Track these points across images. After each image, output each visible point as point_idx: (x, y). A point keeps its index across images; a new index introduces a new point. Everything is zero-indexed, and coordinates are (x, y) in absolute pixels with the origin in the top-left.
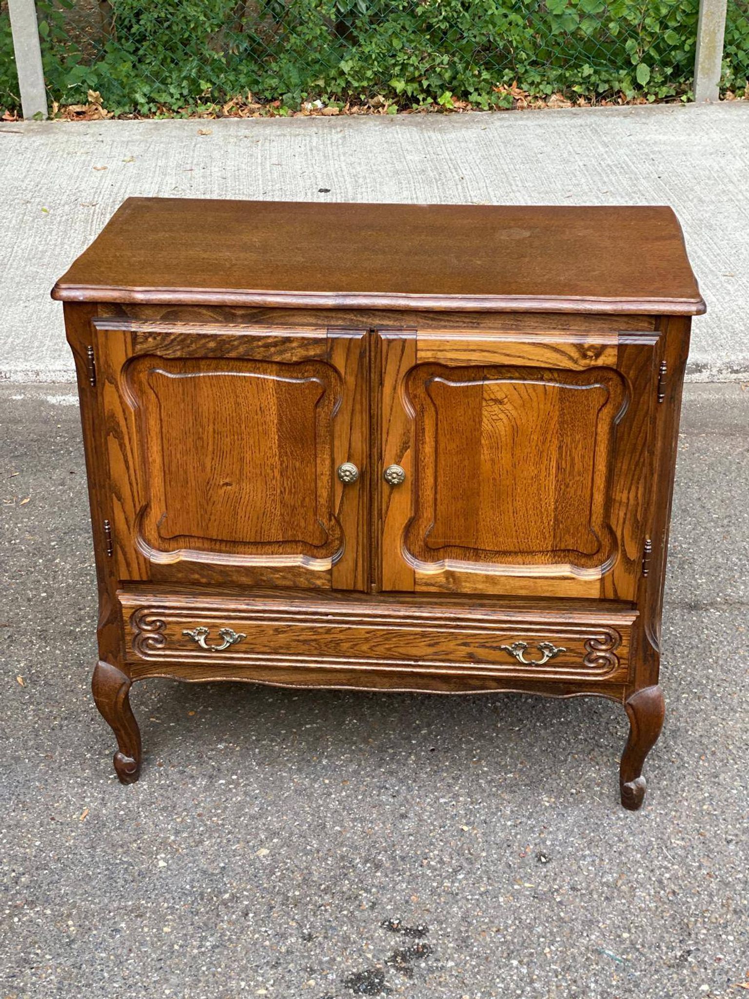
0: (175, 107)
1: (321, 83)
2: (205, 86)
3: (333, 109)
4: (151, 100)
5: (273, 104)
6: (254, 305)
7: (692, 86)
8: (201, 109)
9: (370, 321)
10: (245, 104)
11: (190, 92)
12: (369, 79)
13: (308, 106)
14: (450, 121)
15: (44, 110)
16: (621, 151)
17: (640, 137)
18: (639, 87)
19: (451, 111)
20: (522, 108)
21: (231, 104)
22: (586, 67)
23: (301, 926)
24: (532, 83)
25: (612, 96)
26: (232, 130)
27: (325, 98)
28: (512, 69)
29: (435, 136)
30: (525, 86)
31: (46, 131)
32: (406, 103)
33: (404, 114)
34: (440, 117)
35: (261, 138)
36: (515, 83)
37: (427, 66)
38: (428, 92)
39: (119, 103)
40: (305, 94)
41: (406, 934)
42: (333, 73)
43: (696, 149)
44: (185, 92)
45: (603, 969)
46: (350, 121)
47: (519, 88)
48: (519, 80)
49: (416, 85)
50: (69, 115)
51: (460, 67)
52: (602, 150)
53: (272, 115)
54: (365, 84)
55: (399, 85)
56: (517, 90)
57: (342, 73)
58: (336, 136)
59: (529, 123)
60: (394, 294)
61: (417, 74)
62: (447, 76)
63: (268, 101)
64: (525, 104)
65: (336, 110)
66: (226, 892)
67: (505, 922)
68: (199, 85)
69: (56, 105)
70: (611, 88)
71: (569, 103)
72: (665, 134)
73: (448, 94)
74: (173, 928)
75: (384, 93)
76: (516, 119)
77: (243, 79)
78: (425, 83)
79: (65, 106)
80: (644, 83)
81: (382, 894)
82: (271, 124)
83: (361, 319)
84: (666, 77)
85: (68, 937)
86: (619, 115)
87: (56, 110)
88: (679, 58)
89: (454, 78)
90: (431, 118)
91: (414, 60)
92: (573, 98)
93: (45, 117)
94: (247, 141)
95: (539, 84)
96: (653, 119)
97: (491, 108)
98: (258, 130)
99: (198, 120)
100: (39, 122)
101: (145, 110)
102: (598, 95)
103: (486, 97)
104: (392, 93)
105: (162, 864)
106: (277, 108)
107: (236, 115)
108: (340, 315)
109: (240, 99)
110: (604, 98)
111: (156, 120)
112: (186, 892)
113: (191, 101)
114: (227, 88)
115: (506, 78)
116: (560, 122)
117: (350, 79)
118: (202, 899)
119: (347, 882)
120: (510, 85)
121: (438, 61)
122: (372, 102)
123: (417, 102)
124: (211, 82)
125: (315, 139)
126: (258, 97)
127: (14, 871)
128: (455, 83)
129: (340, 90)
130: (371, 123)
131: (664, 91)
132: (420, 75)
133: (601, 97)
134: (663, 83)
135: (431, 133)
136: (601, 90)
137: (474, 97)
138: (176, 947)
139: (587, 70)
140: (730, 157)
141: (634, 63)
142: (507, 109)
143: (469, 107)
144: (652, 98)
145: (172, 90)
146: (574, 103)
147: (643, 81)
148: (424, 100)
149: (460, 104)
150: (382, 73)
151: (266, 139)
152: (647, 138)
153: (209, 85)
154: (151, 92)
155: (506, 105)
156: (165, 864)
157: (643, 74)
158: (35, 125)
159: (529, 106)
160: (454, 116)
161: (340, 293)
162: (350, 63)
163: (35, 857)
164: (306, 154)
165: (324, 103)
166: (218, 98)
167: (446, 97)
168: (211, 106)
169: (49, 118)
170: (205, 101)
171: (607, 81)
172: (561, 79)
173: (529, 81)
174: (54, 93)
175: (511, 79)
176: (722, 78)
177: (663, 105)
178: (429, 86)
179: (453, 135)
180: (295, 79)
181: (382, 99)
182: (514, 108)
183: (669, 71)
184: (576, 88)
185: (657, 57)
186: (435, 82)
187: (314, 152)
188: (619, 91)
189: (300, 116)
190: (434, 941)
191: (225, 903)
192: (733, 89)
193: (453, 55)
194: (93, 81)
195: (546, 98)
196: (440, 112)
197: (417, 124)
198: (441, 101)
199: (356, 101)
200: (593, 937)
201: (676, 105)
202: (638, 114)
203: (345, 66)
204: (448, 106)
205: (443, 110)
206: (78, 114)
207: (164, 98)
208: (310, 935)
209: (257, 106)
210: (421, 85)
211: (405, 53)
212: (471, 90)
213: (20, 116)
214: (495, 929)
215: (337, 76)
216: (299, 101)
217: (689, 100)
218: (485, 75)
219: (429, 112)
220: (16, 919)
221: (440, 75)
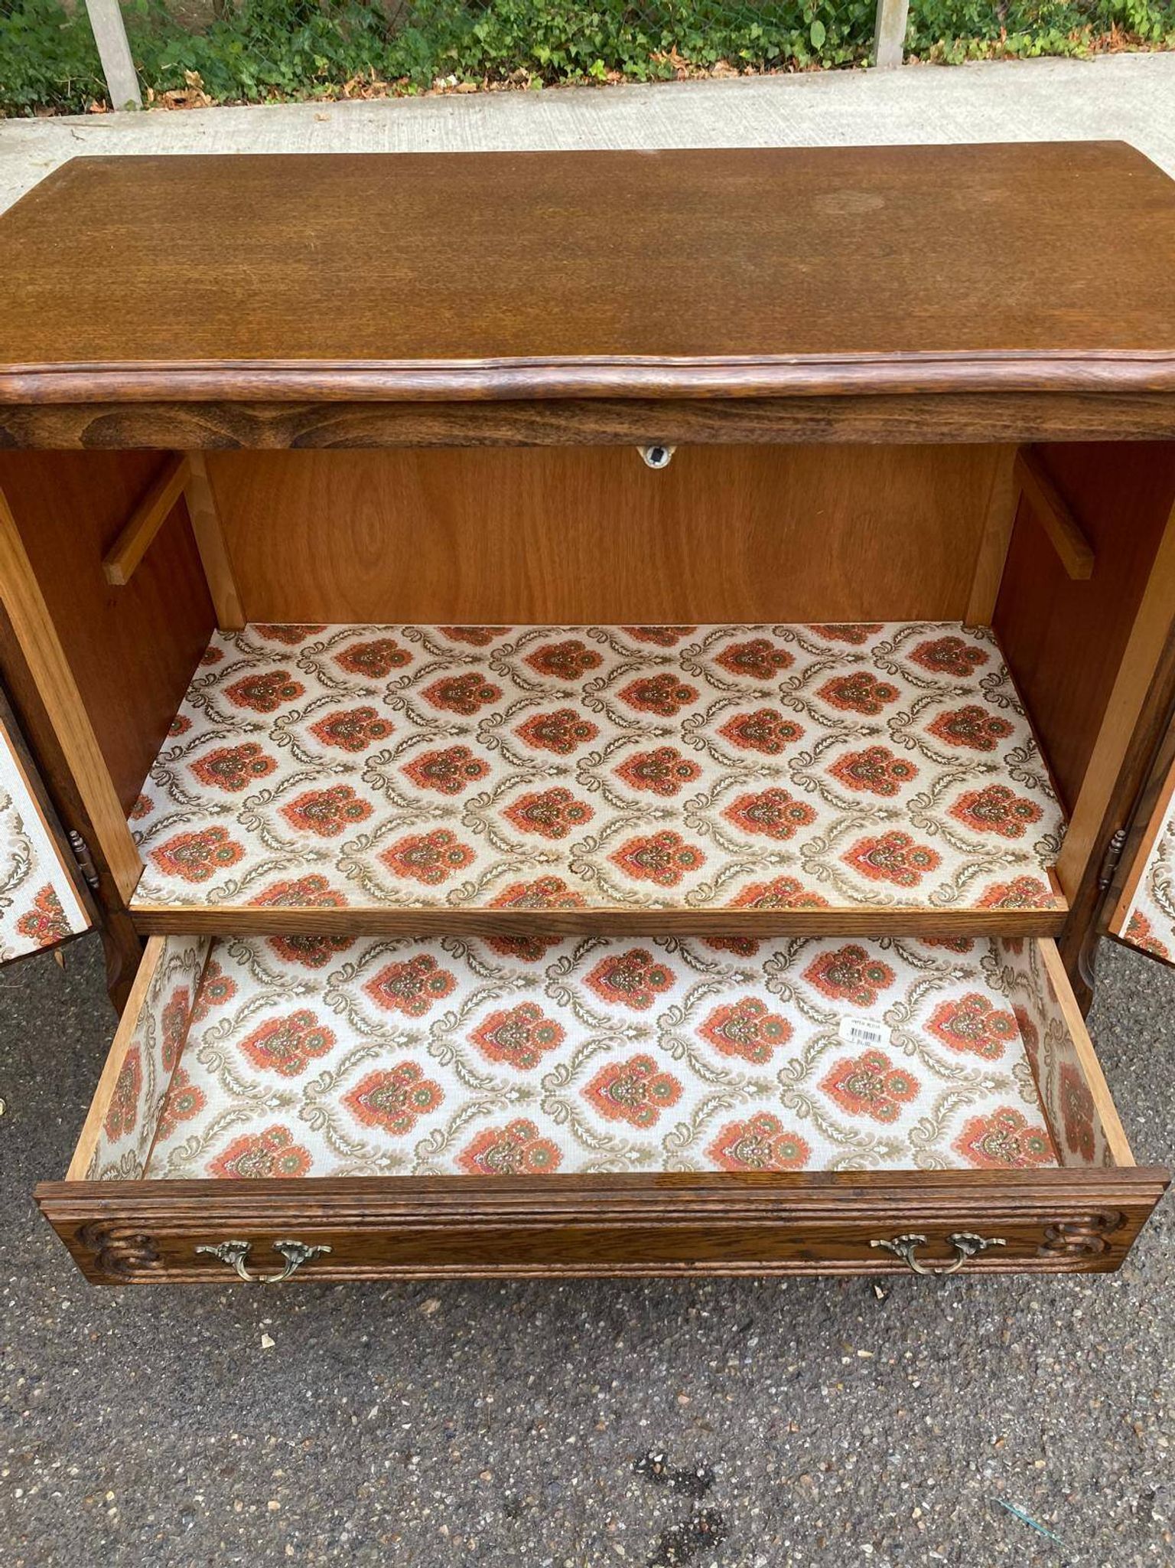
0: (289, 90)
1: (454, 53)
2: (321, 62)
3: (469, 85)
4: (260, 82)
5: (400, 82)
6: (295, 397)
7: (872, 49)
8: (319, 90)
9: (574, 424)
10: (368, 83)
11: (304, 69)
12: (509, 48)
13: (441, 83)
14: (604, 96)
15: (136, 97)
16: (805, 125)
17: (823, 108)
18: (812, 51)
19: (604, 83)
20: (684, 78)
21: (352, 83)
22: (754, 26)
23: (500, 1481)
24: (694, 49)
25: (784, 62)
26: (355, 114)
27: (459, 72)
28: (672, 31)
29: (589, 113)
30: (686, 53)
31: (141, 123)
32: (552, 76)
33: (552, 89)
34: (591, 91)
35: (389, 122)
36: (674, 49)
37: (575, 28)
38: (576, 61)
39: (224, 87)
40: (436, 69)
41: (677, 1490)
42: (467, 40)
43: (888, 121)
44: (299, 70)
45: (1017, 1551)
46: (489, 99)
47: (678, 54)
48: (678, 43)
49: (563, 54)
50: (166, 104)
51: (612, 28)
52: (782, 124)
53: (400, 95)
54: (504, 53)
55: (544, 54)
56: (677, 58)
57: (477, 41)
58: (475, 117)
59: (694, 95)
60: (633, 358)
61: (563, 38)
62: (598, 39)
63: (395, 79)
64: (687, 74)
65: (473, 86)
66: (372, 1403)
67: (839, 1447)
68: (314, 62)
69: (151, 91)
70: (782, 52)
71: (735, 72)
72: (850, 105)
73: (600, 63)
74: (285, 1500)
75: (526, 65)
76: (679, 91)
77: (365, 56)
78: (573, 50)
79: (161, 92)
80: (818, 46)
81: (630, 1392)
82: (401, 105)
83: (553, 421)
84: (842, 38)
85: (106, 1532)
86: (794, 84)
87: (151, 97)
88: (857, 13)
89: (604, 45)
90: (582, 93)
91: (559, 21)
92: (740, 65)
93: (138, 107)
94: (372, 126)
95: (701, 49)
96: (833, 88)
97: (649, 79)
98: (385, 113)
99: (314, 103)
100: (132, 113)
101: (253, 93)
102: (767, 61)
103: (643, 66)
104: (536, 65)
105: (267, 1342)
106: (406, 86)
107: (359, 96)
108: (504, 414)
109: (362, 76)
110: (775, 66)
111: (267, 105)
112: (307, 1407)
113: (306, 81)
114: (347, 64)
115: (664, 43)
116: (729, 93)
117: (486, 47)
118: (333, 1422)
119: (570, 1366)
120: (669, 52)
121: (587, 21)
122: (513, 76)
123: (565, 74)
124: (328, 57)
125: (450, 122)
126: (382, 74)
127: (23, 1372)
128: (607, 51)
129: (476, 62)
130: (514, 100)
131: (841, 55)
132: (567, 40)
133: (771, 64)
134: (840, 46)
135: (584, 110)
136: (770, 56)
137: (629, 67)
138: (290, 1551)
139: (756, 30)
140: (929, 129)
141: (807, 21)
142: (667, 80)
143: (624, 78)
144: (827, 64)
145: (283, 69)
146: (741, 72)
147: (817, 42)
148: (572, 71)
149: (613, 75)
150: (523, 40)
151: (393, 123)
152: (831, 109)
153: (325, 61)
154: (260, 71)
155: (667, 75)
156: (273, 1343)
157: (818, 35)
158: (128, 116)
159: (691, 77)
160: (608, 90)
161: (502, 360)
162: (486, 28)
163: (60, 1335)
164: (441, 139)
165: (459, 79)
166: (337, 76)
167: (598, 68)
168: (331, 88)
169: (145, 109)
170: (323, 80)
171: (778, 45)
172: (726, 42)
173: (691, 45)
174: (146, 78)
175: (670, 44)
176: (907, 36)
177: (840, 71)
178: (578, 53)
179: (610, 112)
180: (424, 50)
181: (524, 72)
182: (675, 79)
183: (846, 30)
184: (743, 54)
185: (833, 12)
186: (586, 49)
187: (451, 136)
188: (792, 57)
189: (432, 94)
190: (727, 1504)
191: (370, 1429)
192: (917, 52)
193: (603, 13)
194: (191, 60)
195: (710, 66)
196: (591, 85)
197: (566, 100)
198: (593, 71)
199: (495, 76)
200: (988, 1473)
201: (856, 70)
202: (816, 82)
203: (481, 31)
204: (602, 77)
205: (595, 82)
206: (178, 101)
207: (275, 78)
208: (516, 1501)
209: (382, 85)
210: (568, 51)
211: (549, 14)
212: (626, 58)
213: (111, 107)
214: (823, 1466)
215: (471, 44)
216: (430, 76)
217: (870, 66)
218: (641, 39)
219: (578, 86)
220: (19, 1492)
221: (590, 40)
